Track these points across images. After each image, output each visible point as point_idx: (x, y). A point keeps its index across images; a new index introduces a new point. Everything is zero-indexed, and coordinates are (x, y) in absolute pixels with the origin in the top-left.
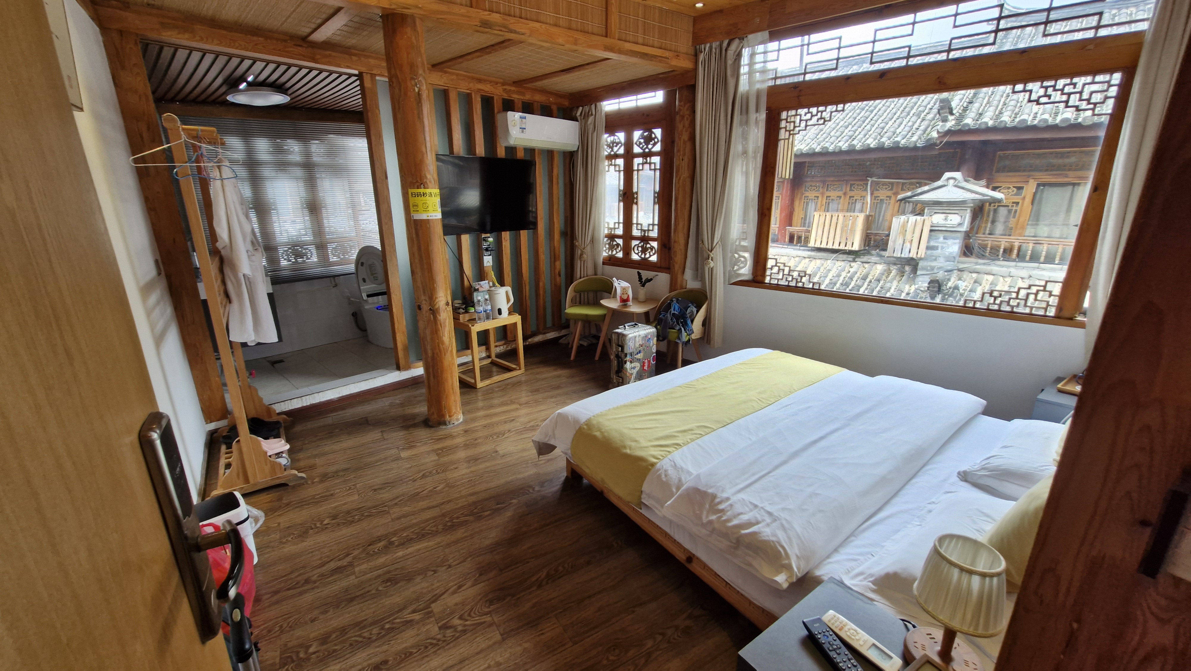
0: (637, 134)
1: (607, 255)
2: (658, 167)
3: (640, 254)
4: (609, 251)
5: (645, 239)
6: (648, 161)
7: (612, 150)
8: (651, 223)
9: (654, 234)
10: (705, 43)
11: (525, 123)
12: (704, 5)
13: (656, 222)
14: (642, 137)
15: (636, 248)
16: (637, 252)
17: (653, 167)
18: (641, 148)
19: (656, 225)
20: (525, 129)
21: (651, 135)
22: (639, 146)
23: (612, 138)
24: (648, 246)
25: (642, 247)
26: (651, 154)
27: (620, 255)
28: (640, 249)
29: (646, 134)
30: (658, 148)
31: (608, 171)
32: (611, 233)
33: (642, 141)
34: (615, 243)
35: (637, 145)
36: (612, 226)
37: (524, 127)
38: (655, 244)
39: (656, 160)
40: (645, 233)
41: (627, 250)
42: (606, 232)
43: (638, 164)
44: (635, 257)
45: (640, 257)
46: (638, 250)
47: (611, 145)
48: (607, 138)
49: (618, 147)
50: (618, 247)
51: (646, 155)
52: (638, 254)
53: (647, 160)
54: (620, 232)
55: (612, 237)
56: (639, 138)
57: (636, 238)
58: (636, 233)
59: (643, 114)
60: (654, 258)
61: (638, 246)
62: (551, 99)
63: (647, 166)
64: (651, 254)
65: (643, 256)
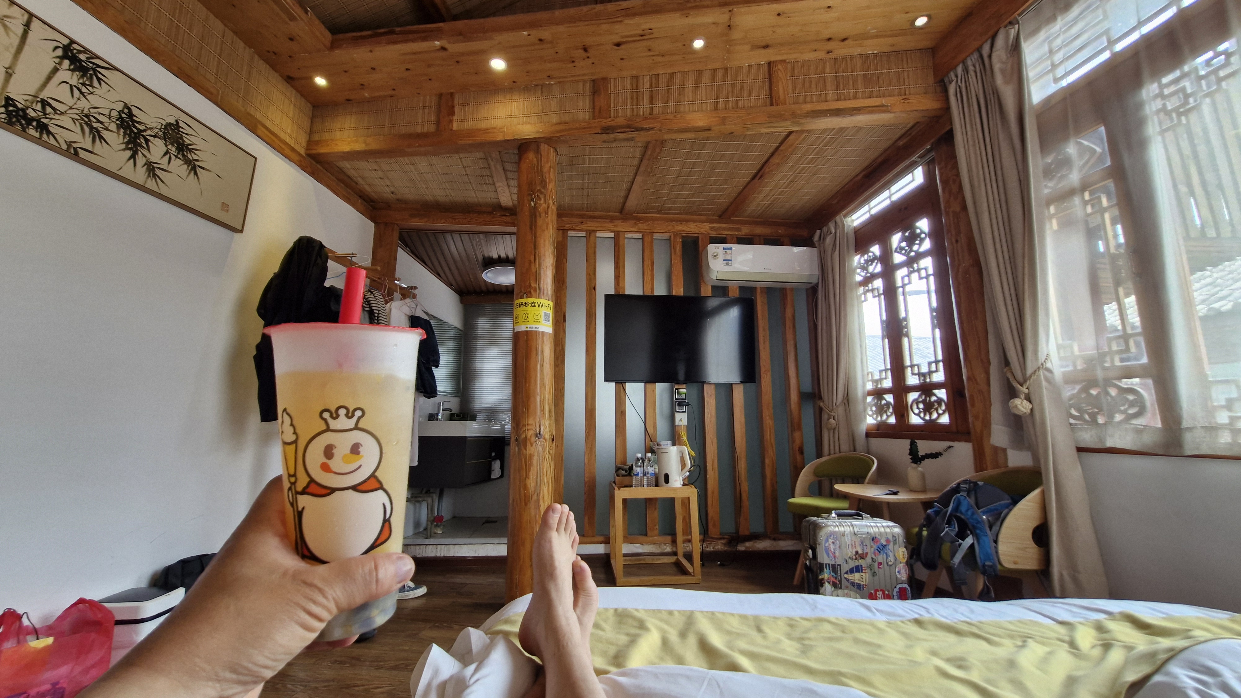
0: (896, 239)
1: (875, 422)
2: (931, 271)
3: (922, 415)
4: (877, 417)
5: (926, 389)
6: (916, 268)
7: (868, 272)
8: (933, 359)
9: (939, 377)
10: (954, 68)
11: (731, 254)
12: (929, 17)
13: (940, 357)
14: (904, 239)
15: (915, 407)
16: (916, 411)
17: (923, 273)
18: (903, 254)
19: (939, 361)
20: (731, 260)
21: (915, 231)
22: (900, 253)
23: (866, 257)
24: (934, 399)
25: (924, 402)
26: (920, 256)
27: (892, 420)
28: (921, 406)
29: (907, 234)
30: (927, 245)
31: (865, 301)
32: (877, 387)
33: (904, 244)
34: (884, 402)
35: (898, 252)
36: (877, 377)
37: (729, 258)
38: (942, 394)
39: (927, 263)
40: (925, 378)
41: (901, 410)
42: (869, 386)
43: (903, 278)
44: (915, 420)
45: (923, 419)
46: (918, 408)
47: (866, 265)
48: (857, 260)
49: (874, 264)
50: (888, 408)
51: (910, 262)
52: (918, 415)
53: (913, 268)
54: (888, 383)
55: (878, 393)
56: (900, 242)
57: (913, 389)
58: (912, 380)
59: (900, 210)
60: (945, 419)
61: (916, 401)
62: (780, 231)
63: (915, 276)
64: (941, 412)
65: (927, 418)
